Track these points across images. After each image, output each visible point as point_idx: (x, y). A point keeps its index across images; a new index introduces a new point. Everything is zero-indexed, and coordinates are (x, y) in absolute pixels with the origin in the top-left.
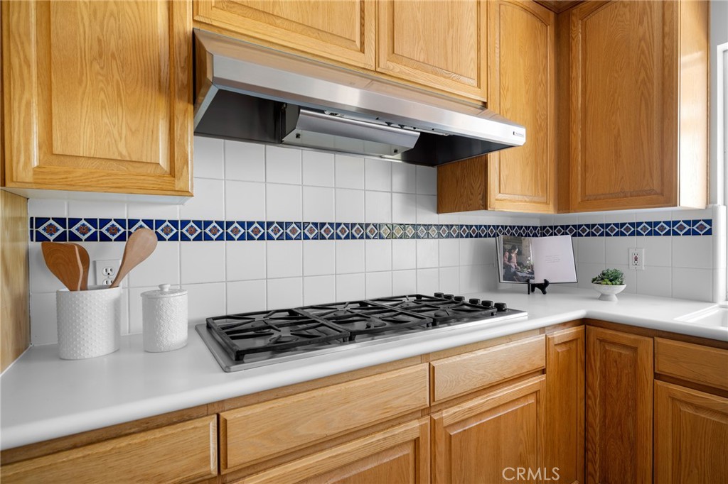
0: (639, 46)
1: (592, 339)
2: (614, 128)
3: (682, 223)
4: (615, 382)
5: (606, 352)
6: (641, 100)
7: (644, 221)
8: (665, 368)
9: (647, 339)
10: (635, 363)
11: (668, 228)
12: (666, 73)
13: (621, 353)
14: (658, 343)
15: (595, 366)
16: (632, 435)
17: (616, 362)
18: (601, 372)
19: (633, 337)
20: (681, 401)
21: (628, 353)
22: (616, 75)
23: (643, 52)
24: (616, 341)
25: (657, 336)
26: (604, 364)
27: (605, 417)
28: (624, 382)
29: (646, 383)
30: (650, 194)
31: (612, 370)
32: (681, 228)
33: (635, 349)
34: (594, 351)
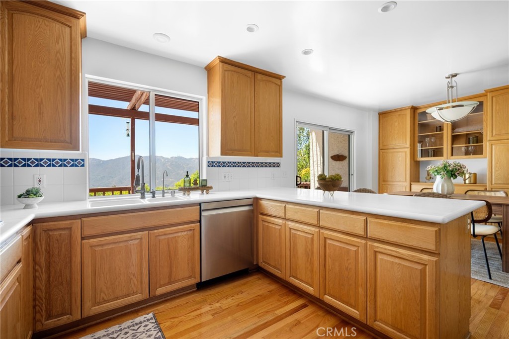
0: (56, 56)
1: (38, 231)
2: (38, 98)
3: (69, 160)
4: (56, 252)
5: (50, 236)
6: (57, 87)
7: (45, 158)
8: (87, 232)
9: (77, 220)
10: (70, 236)
11: (61, 163)
12: (73, 79)
13: (61, 234)
14: (84, 221)
15: (42, 249)
16: (68, 278)
17: (57, 240)
18: (46, 250)
19: (68, 222)
20: (95, 246)
21: (65, 232)
22: (40, 65)
23: (58, 60)
24: (58, 227)
25: (83, 218)
26: (48, 244)
27: (49, 277)
28: (63, 249)
29: (77, 244)
30: (63, 143)
31: (55, 246)
32: (69, 163)
33: (70, 229)
34: (40, 239)
